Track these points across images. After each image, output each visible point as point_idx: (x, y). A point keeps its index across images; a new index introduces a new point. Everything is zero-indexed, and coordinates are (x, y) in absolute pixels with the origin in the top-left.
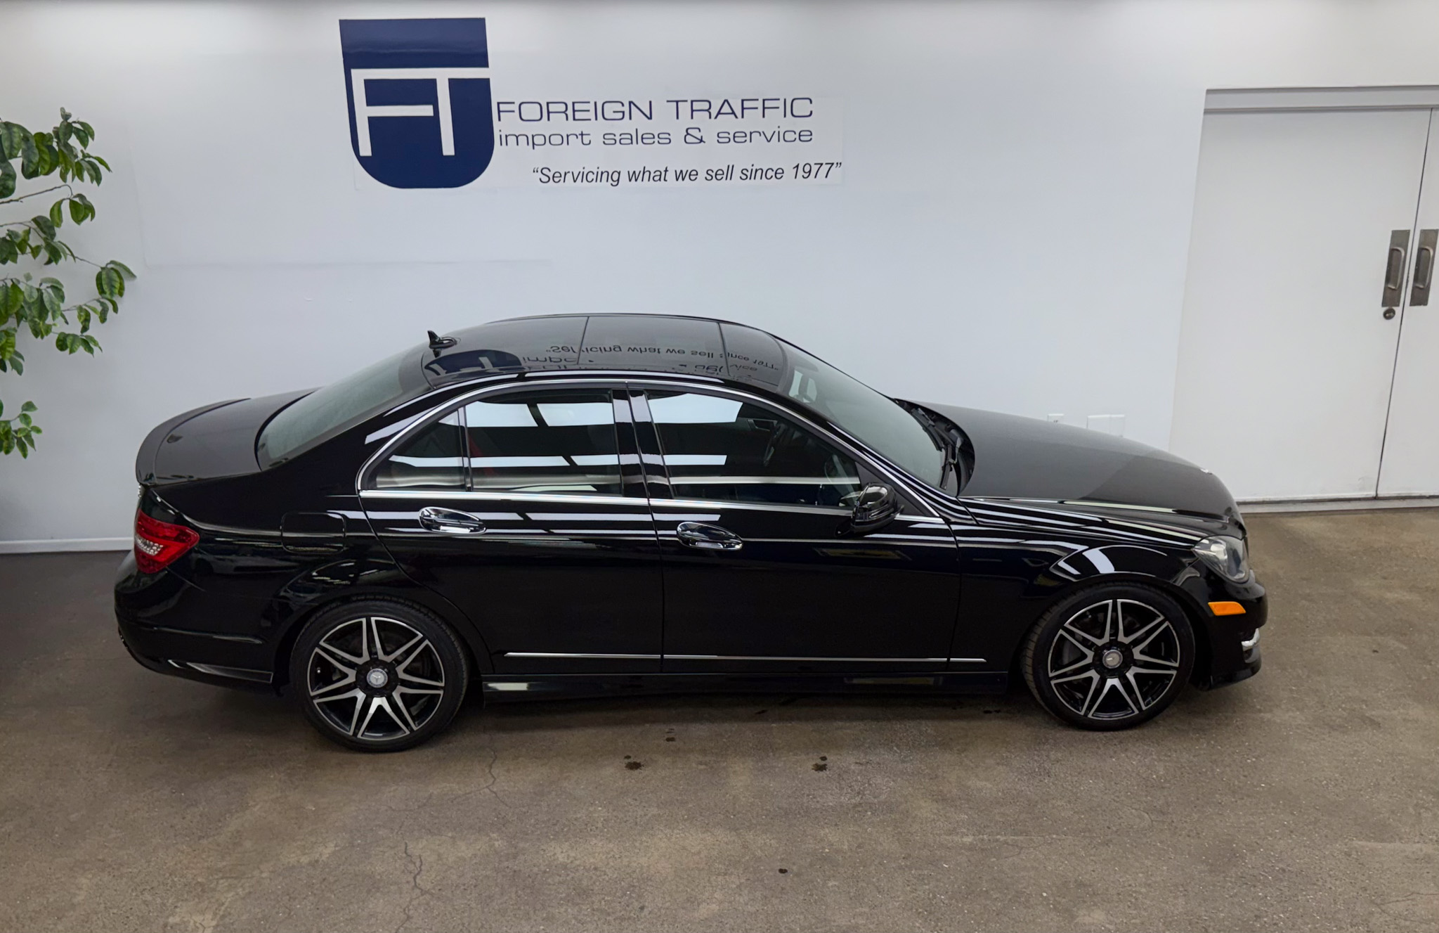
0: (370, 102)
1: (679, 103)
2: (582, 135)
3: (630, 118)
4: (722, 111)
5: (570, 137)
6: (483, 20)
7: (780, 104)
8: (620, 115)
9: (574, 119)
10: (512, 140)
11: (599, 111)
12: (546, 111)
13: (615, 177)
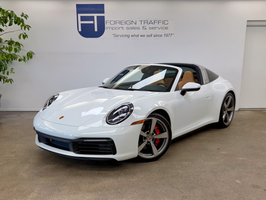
0: (81, 20)
1: (142, 21)
2: (122, 27)
3: (132, 24)
4: (150, 23)
5: (120, 28)
6: (103, 5)
7: (162, 22)
8: (130, 24)
9: (121, 24)
10: (108, 28)
11: (126, 23)
12: (115, 23)
13: (129, 36)
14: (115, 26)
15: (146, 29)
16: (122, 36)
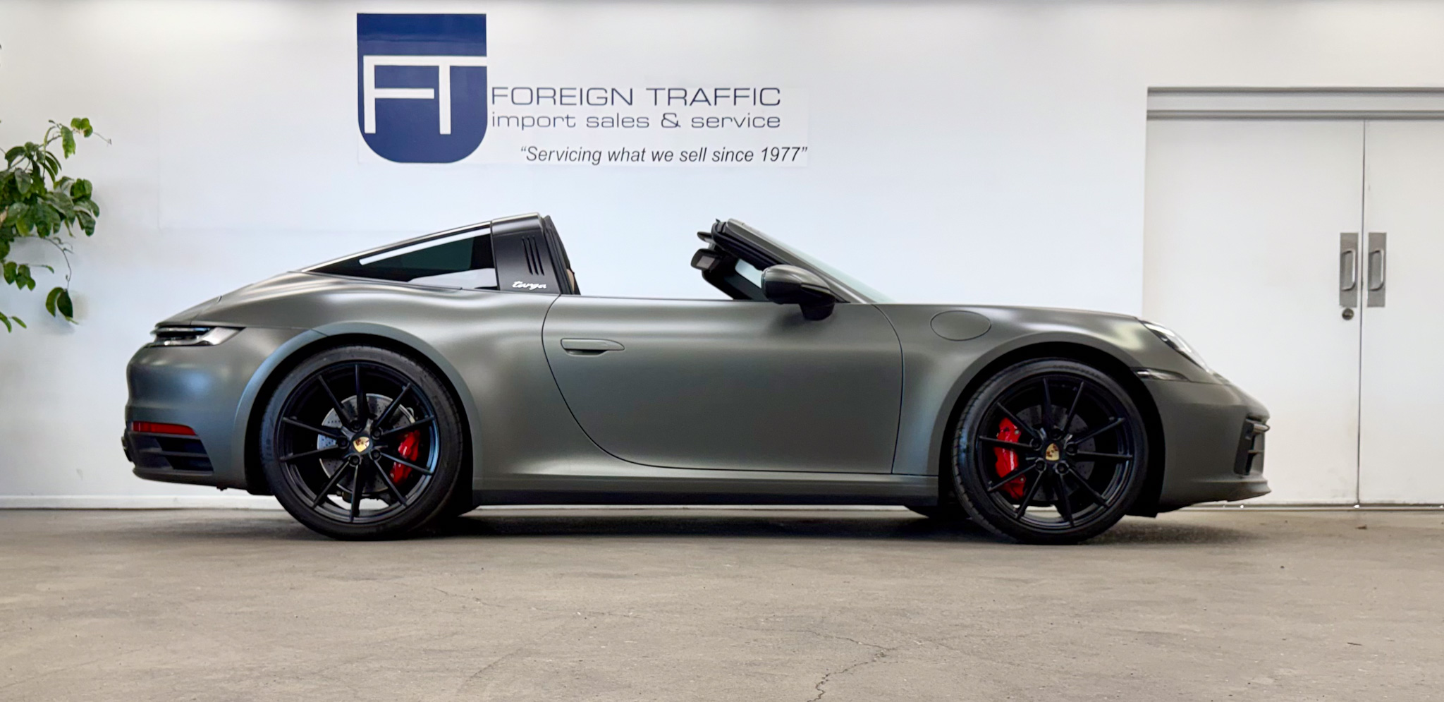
0: (379, 84)
1: (658, 91)
2: (568, 118)
3: (613, 104)
4: (697, 99)
5: (556, 120)
6: (483, 18)
7: (751, 93)
8: (603, 101)
9: (561, 103)
10: (503, 121)
11: (584, 97)
12: (536, 96)
13: (597, 156)
14: (533, 110)
15: (677, 125)
16: (568, 155)
